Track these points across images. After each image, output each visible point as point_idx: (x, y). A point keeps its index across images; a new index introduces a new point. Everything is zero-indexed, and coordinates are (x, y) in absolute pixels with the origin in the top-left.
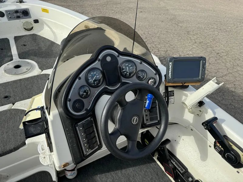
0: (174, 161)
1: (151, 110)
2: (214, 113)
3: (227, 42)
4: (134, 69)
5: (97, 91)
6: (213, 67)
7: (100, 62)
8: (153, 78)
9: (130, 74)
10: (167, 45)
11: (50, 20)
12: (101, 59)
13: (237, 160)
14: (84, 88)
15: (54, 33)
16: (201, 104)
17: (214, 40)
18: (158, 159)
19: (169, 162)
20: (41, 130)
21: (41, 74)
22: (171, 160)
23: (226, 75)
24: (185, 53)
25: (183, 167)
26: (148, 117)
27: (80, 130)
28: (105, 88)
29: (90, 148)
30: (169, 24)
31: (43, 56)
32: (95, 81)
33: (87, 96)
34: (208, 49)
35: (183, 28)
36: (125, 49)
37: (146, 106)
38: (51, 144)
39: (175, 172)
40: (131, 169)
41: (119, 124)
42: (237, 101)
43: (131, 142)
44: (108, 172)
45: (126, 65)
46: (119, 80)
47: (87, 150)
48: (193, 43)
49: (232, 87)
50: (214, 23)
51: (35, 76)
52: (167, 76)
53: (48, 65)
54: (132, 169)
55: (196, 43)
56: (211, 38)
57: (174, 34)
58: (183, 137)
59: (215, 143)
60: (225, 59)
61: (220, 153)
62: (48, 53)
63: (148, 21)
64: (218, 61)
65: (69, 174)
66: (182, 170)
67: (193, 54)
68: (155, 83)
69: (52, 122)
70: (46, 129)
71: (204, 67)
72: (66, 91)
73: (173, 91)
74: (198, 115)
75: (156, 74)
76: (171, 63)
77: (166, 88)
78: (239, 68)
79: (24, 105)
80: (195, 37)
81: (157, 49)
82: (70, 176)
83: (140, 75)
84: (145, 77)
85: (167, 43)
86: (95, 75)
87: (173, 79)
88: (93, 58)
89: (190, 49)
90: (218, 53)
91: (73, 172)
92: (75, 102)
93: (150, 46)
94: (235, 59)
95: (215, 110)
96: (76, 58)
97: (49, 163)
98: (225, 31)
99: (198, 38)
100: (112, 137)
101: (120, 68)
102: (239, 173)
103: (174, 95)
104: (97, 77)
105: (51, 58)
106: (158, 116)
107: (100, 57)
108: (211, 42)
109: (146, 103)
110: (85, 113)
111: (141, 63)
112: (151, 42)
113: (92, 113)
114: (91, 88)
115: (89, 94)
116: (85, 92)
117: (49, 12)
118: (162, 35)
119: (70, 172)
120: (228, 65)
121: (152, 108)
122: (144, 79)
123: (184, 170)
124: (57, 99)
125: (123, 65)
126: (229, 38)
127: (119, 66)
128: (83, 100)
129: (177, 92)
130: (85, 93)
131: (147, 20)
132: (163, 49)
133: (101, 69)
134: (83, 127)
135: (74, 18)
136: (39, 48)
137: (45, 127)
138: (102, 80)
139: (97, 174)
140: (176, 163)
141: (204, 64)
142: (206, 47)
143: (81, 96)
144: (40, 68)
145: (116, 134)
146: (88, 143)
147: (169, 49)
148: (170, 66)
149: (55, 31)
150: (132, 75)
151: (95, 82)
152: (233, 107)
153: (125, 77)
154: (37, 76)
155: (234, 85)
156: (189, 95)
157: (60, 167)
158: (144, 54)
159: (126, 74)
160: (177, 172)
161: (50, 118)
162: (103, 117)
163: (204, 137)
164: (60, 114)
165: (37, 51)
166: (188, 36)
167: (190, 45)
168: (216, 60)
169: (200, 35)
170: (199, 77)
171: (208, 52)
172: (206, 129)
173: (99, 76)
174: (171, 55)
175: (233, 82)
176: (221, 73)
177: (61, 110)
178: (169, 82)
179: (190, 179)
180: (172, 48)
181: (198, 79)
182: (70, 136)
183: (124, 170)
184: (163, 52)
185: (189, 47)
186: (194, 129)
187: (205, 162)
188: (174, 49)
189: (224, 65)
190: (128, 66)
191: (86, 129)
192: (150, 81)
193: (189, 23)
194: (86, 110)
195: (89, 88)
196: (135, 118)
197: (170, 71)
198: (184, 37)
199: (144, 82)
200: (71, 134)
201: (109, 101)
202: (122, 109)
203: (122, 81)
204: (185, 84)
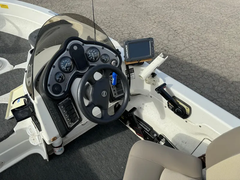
0: (142, 124)
1: (118, 85)
2: (164, 80)
3: (182, 19)
4: (98, 54)
5: (70, 76)
6: (172, 44)
7: (68, 51)
8: (114, 60)
9: (95, 58)
10: (129, 28)
11: (10, 15)
12: (69, 48)
13: (183, 112)
14: (59, 74)
15: (17, 28)
16: (153, 75)
17: (171, 18)
18: (130, 126)
19: (138, 125)
20: (29, 114)
21: (14, 70)
22: (139, 124)
23: (183, 49)
24: (147, 33)
25: (148, 127)
26: (116, 92)
27: (61, 108)
28: (77, 72)
29: (72, 121)
30: (129, 6)
31: (11, 52)
32: (66, 68)
33: (62, 81)
34: (167, 27)
35: (142, 9)
36: (89, 37)
37: (113, 83)
38: (39, 124)
39: (143, 132)
40: (109, 138)
41: (92, 98)
42: (194, 71)
43: (103, 111)
44: (91, 144)
45: (91, 51)
46: (87, 65)
47: (70, 123)
48: (153, 23)
49: (189, 60)
50: (170, 2)
51: (8, 72)
52: (125, 57)
53: (18, 60)
54: (111, 138)
55: (155, 23)
56: (169, 17)
57: (135, 16)
58: (146, 104)
59: (168, 103)
60: (182, 35)
61: (172, 110)
62: (16, 48)
63: (109, 5)
64: (176, 38)
65: (57, 151)
66: (148, 129)
67: (154, 33)
68: (117, 64)
69: (37, 105)
70: (32, 112)
71: (152, 46)
72: (45, 78)
73: (133, 68)
74: (153, 84)
75: (116, 56)
76: (126, 46)
77: (127, 66)
78: (194, 42)
79: (5, 99)
80: (154, 17)
81: (121, 32)
82: (58, 152)
83: (104, 58)
84: (108, 59)
85: (129, 26)
86: (66, 62)
87: (130, 58)
88: (62, 49)
89: (151, 29)
90: (176, 30)
91: (61, 148)
92: (54, 86)
93: (114, 30)
94: (190, 34)
95: (165, 79)
96: (46, 50)
97: (39, 143)
98: (180, 8)
99: (157, 17)
100: (88, 108)
101: (86, 54)
102: (187, 122)
103: (134, 72)
104: (68, 64)
105: (20, 53)
106: (123, 90)
107: (68, 47)
108: (168, 20)
109: (112, 80)
110: (64, 94)
111: (103, 49)
112: (115, 26)
113: (69, 93)
114: (65, 74)
115: (64, 79)
116: (60, 77)
117: (9, 7)
118: (123, 18)
119: (58, 148)
120: (185, 40)
121: (117, 84)
122: (107, 61)
123: (150, 129)
124: (38, 87)
125: (88, 52)
126: (184, 15)
127: (85, 52)
128: (60, 84)
129: (136, 69)
130: (60, 79)
131: (107, 4)
132: (126, 32)
133: (70, 57)
134: (64, 106)
135: (35, 11)
136: (6, 44)
137: (31, 111)
138: (73, 66)
139: (82, 147)
140: (143, 125)
141: (152, 44)
142: (164, 26)
143: (58, 81)
144: (12, 64)
145: (91, 106)
146: (70, 118)
147: (132, 31)
148: (127, 48)
149: (18, 26)
150: (97, 59)
151: (68, 69)
152: (191, 76)
153: (92, 61)
154: (11, 72)
155: (191, 57)
156: (144, 69)
157: (50, 141)
158: (105, 41)
159: (92, 59)
160: (145, 132)
161: (35, 102)
162: (78, 94)
163: (160, 101)
164: (43, 98)
165: (4, 48)
166: (148, 17)
167: (150, 25)
168: (174, 37)
169: (158, 14)
170: (150, 54)
171: (167, 30)
172: (158, 93)
173: (70, 63)
174: (134, 37)
175: (190, 55)
176: (179, 48)
177: (43, 94)
178: (128, 62)
179: (155, 135)
180: (135, 30)
181: (149, 56)
182: (54, 114)
183: (103, 140)
184: (126, 35)
185: (150, 27)
186: (152, 96)
187: (164, 120)
188: (137, 31)
189: (181, 40)
190: (92, 52)
191: (66, 107)
192: (112, 62)
193: (147, 3)
194: (64, 92)
195: (63, 74)
196: (104, 92)
197: (127, 53)
198: (144, 18)
199: (108, 63)
200: (54, 113)
201: (81, 81)
202: (92, 86)
203: (89, 65)
204: (141, 62)
